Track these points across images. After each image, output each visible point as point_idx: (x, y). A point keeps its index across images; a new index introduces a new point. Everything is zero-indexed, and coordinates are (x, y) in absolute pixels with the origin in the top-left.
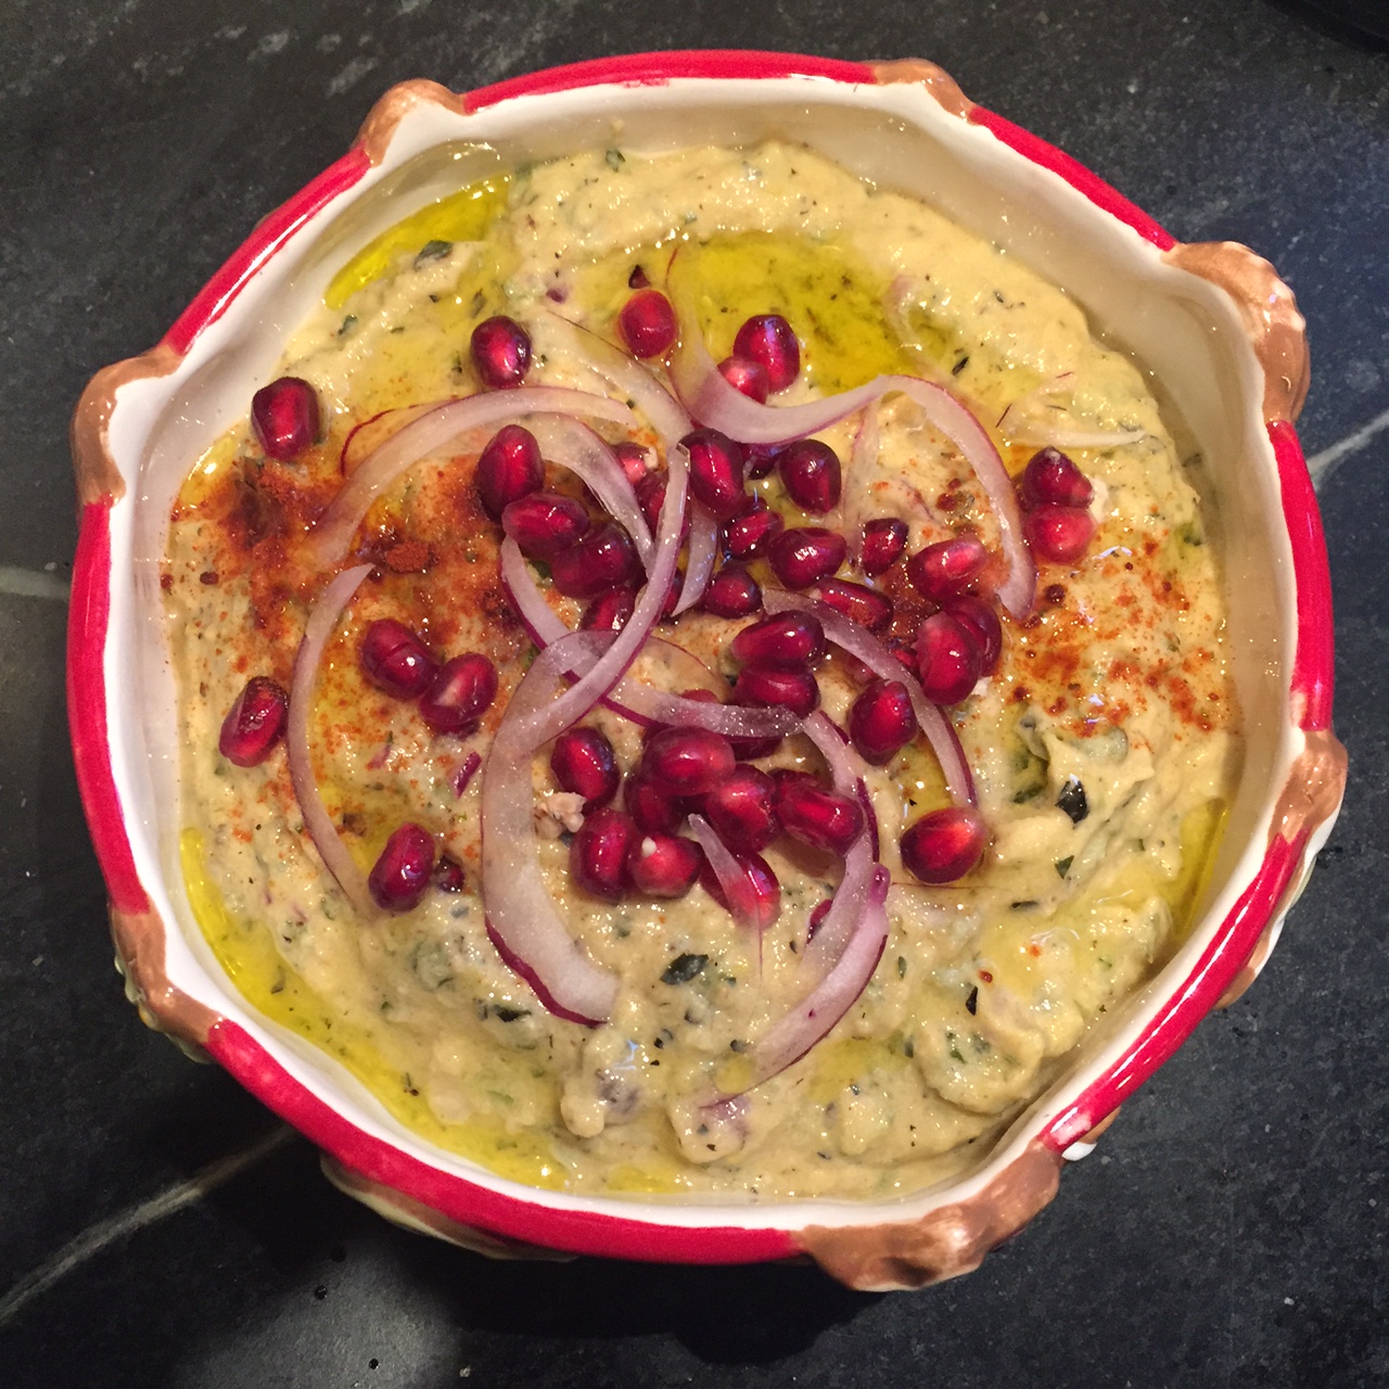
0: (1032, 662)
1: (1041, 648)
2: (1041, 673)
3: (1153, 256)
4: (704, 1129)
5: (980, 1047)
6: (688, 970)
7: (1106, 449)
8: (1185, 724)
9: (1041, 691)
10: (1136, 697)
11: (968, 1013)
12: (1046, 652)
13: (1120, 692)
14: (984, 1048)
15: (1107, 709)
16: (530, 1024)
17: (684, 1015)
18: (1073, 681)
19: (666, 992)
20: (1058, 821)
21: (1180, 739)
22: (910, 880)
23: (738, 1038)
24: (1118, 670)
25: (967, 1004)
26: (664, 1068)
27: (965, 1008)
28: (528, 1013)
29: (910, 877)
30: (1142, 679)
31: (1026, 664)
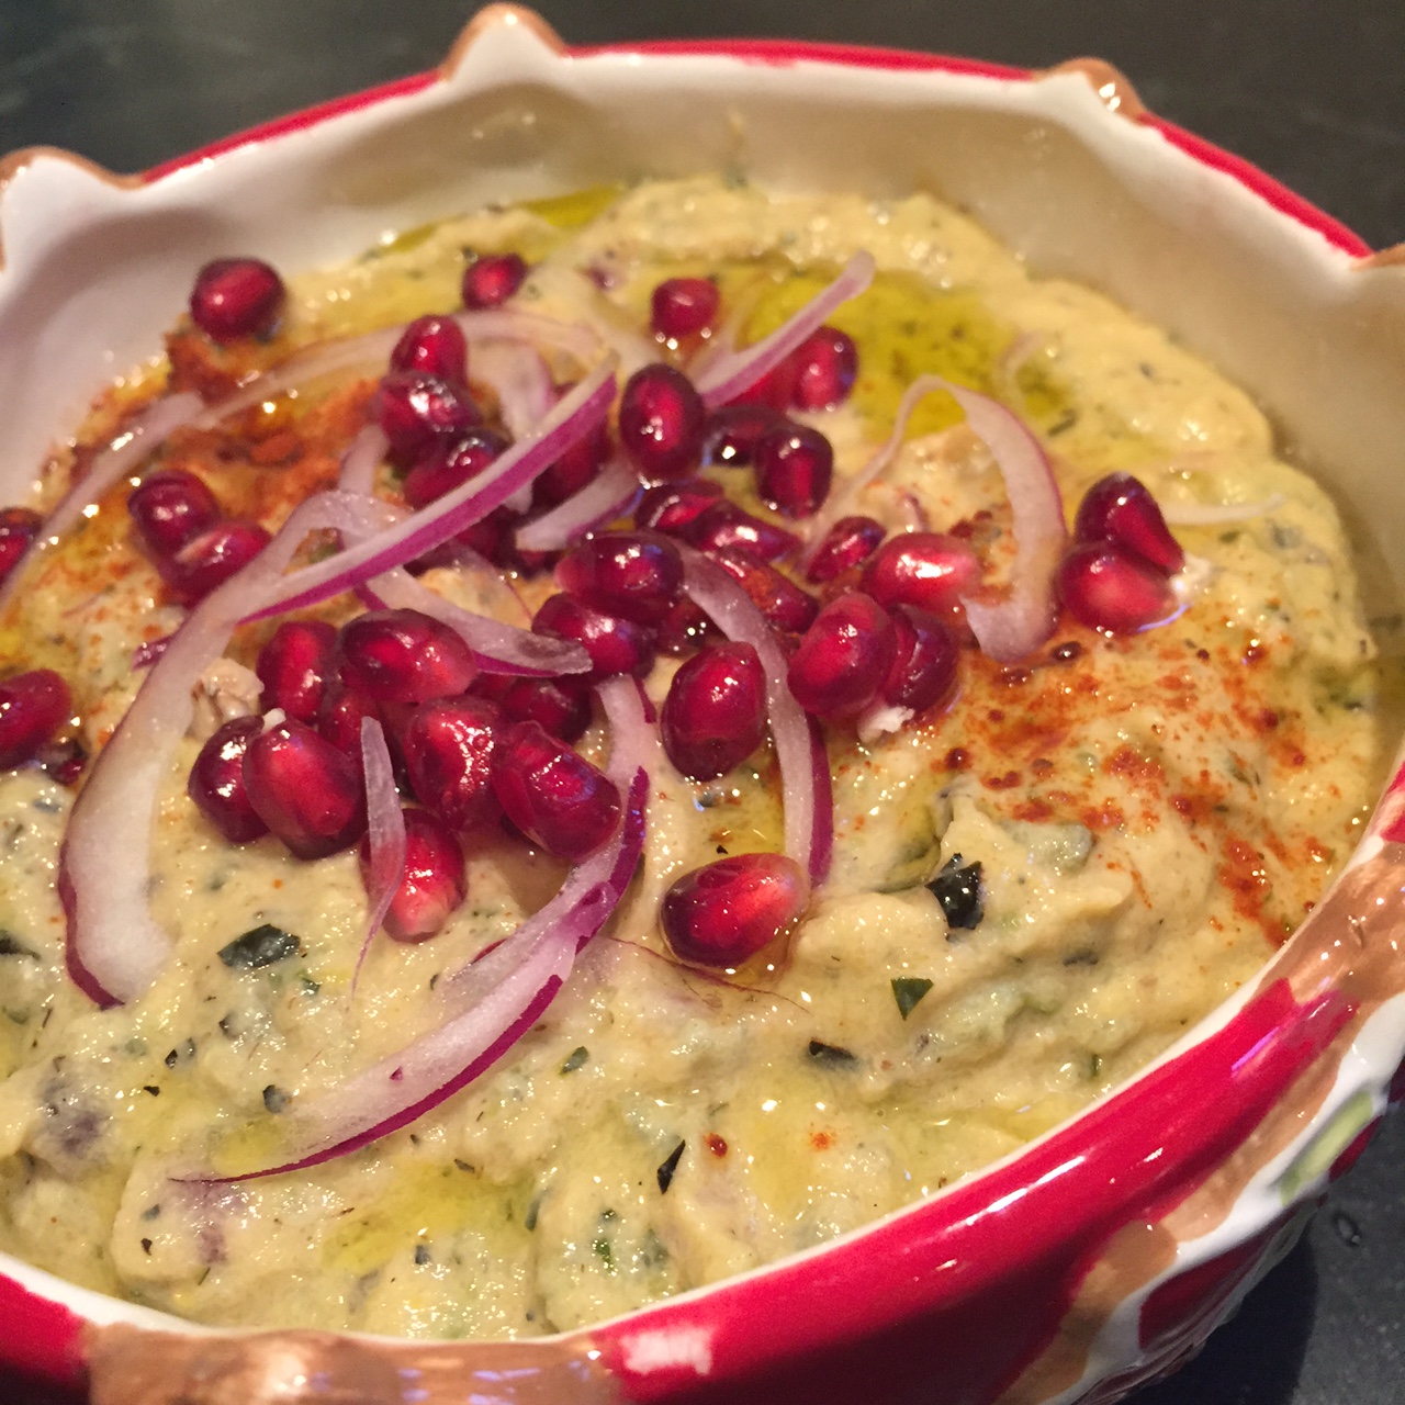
0: (995, 729)
1: (1016, 713)
2: (1002, 744)
3: (1340, 266)
4: (154, 1212)
5: (652, 1255)
6: (261, 950)
7: (1226, 530)
8: (1238, 915)
9: (987, 761)
10: (1144, 809)
11: (657, 1188)
12: (1022, 719)
13: (1114, 790)
14: (657, 1259)
15: (1082, 803)
16: (27, 970)
17: (220, 1018)
18: (1047, 757)
19: (218, 977)
20: (925, 915)
21: (1220, 927)
22: (659, 948)
23: (278, 1085)
24: (1124, 762)
25: (660, 1171)
26: (160, 1102)
27: (655, 1175)
28: (36, 956)
29: (661, 944)
30: (1165, 793)
31: (983, 726)
